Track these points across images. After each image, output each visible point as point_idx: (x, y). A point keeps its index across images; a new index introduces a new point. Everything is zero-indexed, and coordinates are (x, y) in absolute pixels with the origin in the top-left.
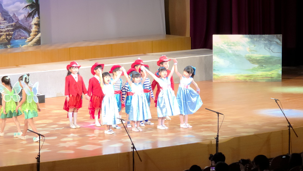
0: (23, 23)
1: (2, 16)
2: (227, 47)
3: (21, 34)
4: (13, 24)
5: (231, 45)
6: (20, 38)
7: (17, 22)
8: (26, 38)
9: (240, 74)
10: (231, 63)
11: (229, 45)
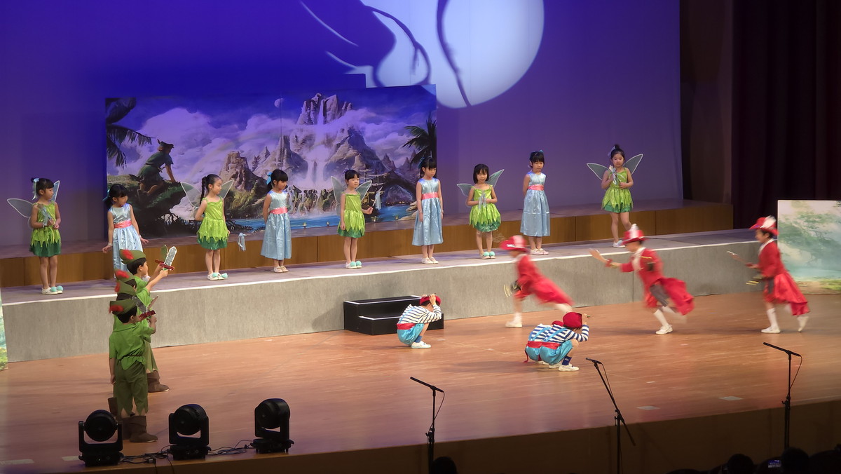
0: (404, 174)
1: (363, 159)
2: (806, 224)
3: (400, 195)
4: (384, 174)
5: (814, 222)
6: (396, 203)
7: (393, 171)
8: (408, 204)
9: (831, 280)
10: (814, 257)
11: (810, 221)
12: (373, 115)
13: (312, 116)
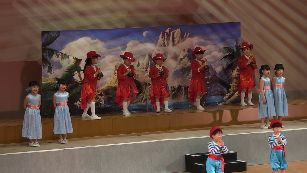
0: (221, 76)
3: (219, 89)
4: (210, 77)
6: (217, 94)
8: (224, 95)
12: (202, 40)
13: (166, 42)
